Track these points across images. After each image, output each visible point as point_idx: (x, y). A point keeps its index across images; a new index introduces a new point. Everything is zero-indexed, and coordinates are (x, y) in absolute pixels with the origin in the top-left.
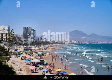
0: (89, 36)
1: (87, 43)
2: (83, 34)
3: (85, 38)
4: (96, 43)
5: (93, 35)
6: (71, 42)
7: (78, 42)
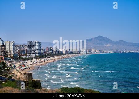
0: (116, 43)
1: (111, 52)
2: (108, 41)
3: (110, 46)
4: (122, 53)
5: (121, 42)
6: (90, 51)
7: (100, 51)
